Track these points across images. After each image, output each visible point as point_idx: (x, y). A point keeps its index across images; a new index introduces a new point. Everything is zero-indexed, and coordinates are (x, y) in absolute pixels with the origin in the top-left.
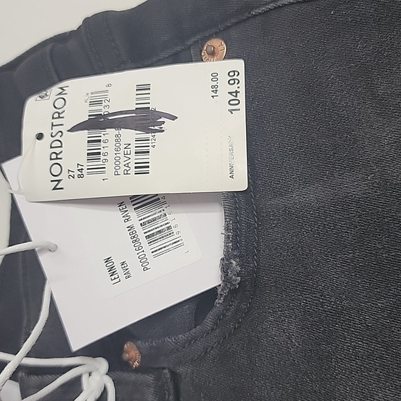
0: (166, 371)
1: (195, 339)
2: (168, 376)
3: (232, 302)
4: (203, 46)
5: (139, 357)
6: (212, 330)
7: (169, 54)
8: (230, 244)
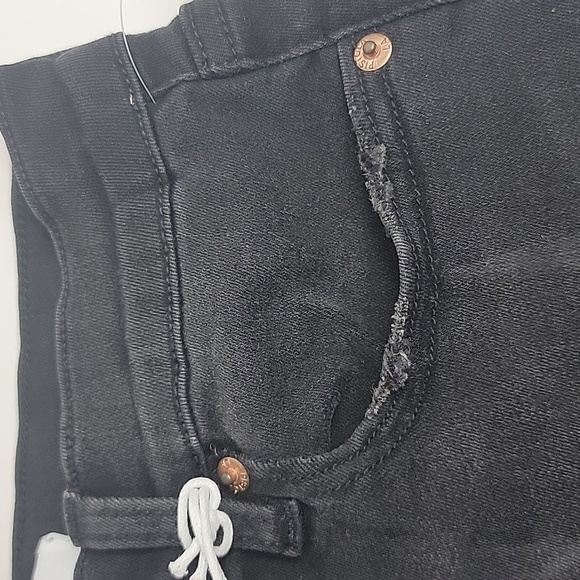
0: (293, 503)
1: (337, 461)
2: (296, 509)
3: (390, 412)
4: (356, 44)
5: (245, 480)
6: (360, 451)
7: (305, 51)
8: (402, 331)
